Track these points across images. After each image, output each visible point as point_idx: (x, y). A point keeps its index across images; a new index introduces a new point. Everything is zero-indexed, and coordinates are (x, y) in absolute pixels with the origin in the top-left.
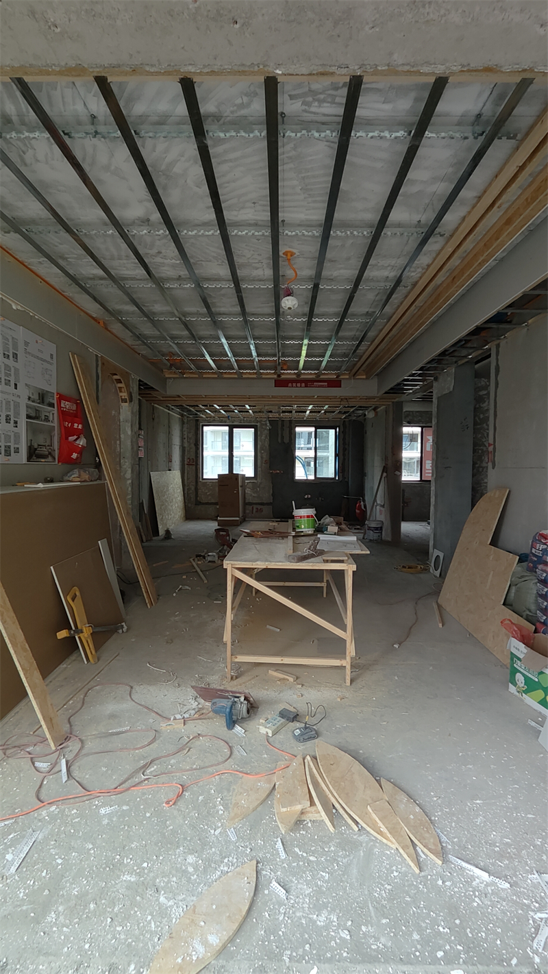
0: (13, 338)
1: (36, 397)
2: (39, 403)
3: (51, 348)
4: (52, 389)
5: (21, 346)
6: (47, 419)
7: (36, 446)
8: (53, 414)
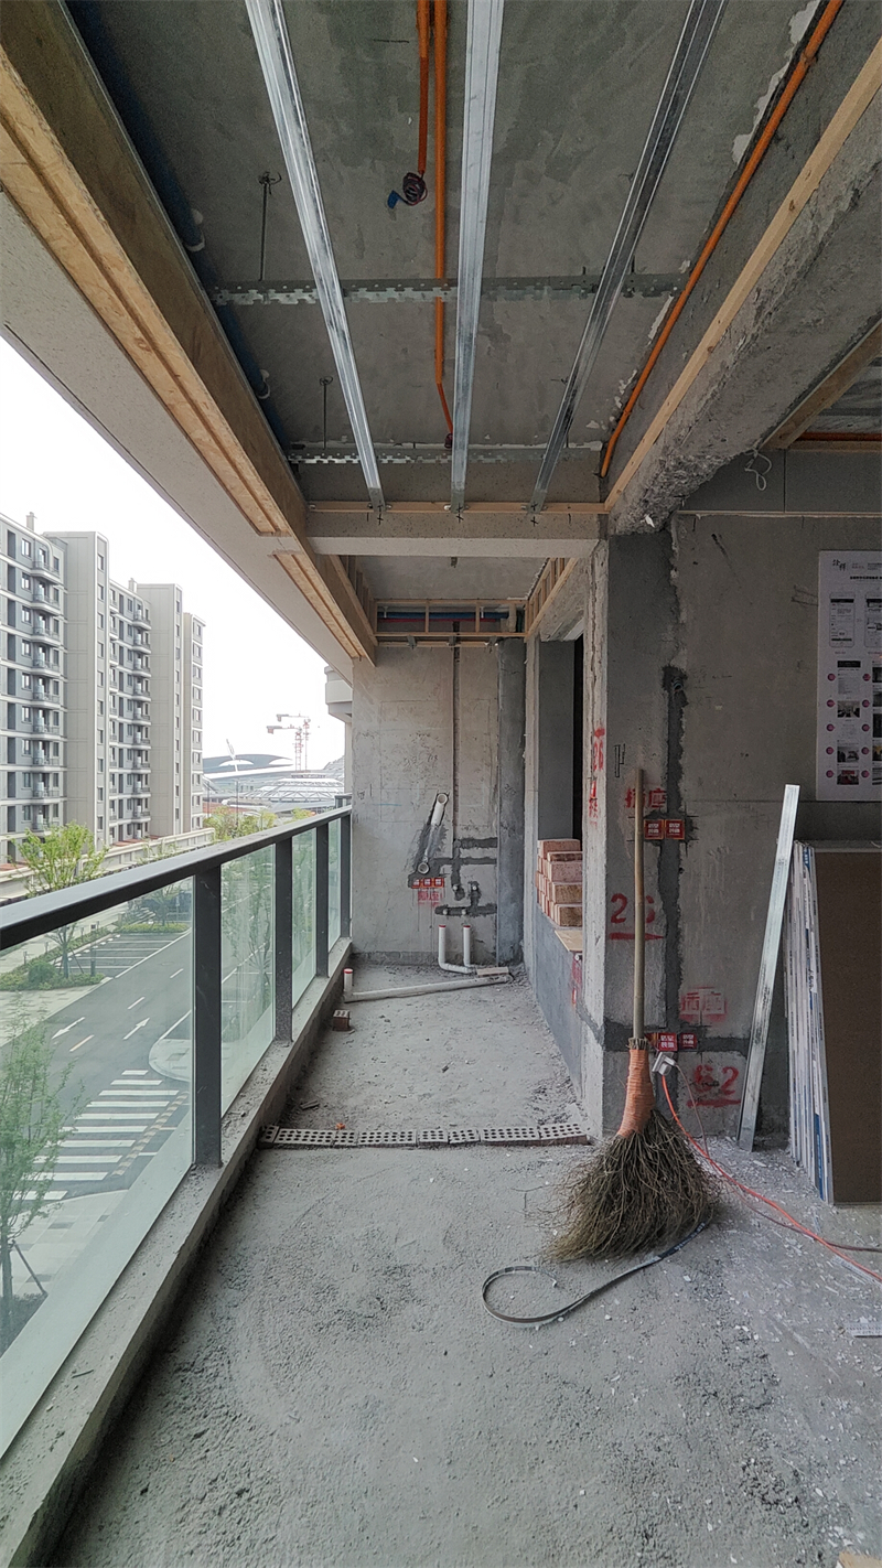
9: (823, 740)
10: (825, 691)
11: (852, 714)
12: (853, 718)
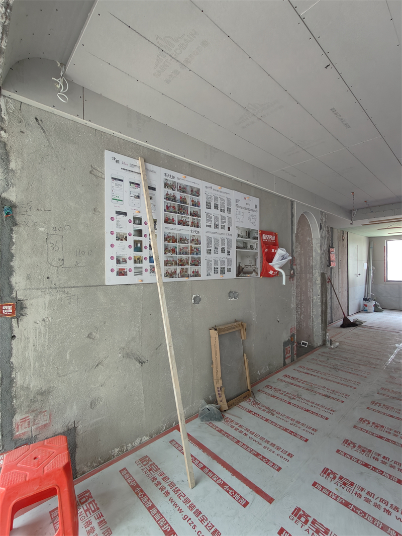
0: (228, 199)
1: (244, 234)
2: (246, 238)
3: (256, 201)
4: (257, 227)
5: (233, 203)
6: (252, 248)
7: (243, 267)
8: (257, 244)
9: (109, 252)
10: (109, 226)
11: (123, 239)
12: (124, 241)
